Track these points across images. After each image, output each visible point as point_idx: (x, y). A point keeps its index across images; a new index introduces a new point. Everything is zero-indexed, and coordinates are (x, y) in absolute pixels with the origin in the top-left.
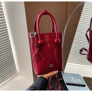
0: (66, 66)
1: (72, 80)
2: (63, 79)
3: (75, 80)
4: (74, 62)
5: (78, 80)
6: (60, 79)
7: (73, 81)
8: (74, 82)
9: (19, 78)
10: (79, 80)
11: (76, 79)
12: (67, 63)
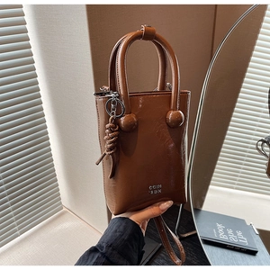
0: (209, 195)
1: (217, 230)
2: (196, 234)
3: (226, 233)
4: (234, 184)
5: (235, 234)
6: (188, 232)
7: (218, 234)
8: (222, 238)
9: (67, 224)
10: (239, 233)
11: (230, 232)
12: (210, 187)
